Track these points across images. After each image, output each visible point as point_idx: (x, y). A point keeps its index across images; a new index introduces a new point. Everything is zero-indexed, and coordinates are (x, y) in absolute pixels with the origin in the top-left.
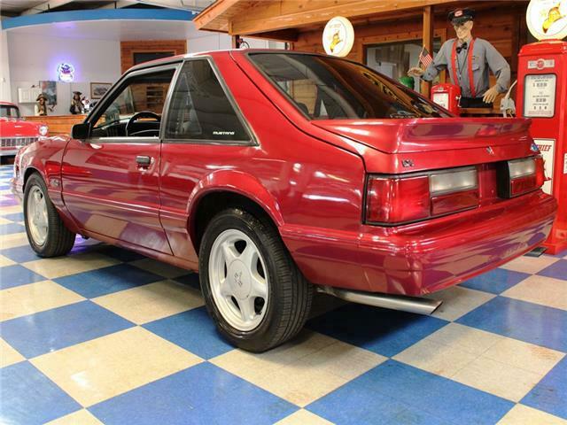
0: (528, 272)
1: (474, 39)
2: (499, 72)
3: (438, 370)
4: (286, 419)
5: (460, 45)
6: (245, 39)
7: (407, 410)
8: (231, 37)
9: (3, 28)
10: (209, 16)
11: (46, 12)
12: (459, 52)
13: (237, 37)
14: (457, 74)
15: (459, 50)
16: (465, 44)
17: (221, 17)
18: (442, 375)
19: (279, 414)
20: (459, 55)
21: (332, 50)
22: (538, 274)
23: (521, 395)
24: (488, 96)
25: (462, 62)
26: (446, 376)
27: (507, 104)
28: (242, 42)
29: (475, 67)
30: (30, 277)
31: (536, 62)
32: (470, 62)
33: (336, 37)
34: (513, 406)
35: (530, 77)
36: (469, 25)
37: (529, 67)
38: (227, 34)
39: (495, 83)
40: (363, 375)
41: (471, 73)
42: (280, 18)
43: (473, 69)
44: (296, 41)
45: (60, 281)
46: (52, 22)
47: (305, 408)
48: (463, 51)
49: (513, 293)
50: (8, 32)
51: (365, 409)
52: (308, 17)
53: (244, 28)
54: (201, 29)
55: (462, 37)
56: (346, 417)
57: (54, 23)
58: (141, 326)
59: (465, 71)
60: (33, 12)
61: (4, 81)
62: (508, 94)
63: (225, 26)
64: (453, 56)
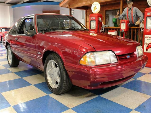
0: (146, 73)
1: (133, 7)
2: (140, 16)
3: (112, 100)
4: (65, 111)
5: (129, 9)
6: (73, 9)
7: (100, 110)
8: (69, 9)
9: (12, 8)
10: (63, 3)
11: (23, 3)
12: (129, 11)
13: (71, 9)
14: (128, 17)
15: (129, 10)
16: (131, 9)
17: (66, 3)
18: (113, 101)
19: (63, 110)
20: (129, 12)
21: (94, 11)
22: (149, 73)
23: (135, 107)
24: (137, 23)
25: (130, 14)
26: (114, 102)
27: (142, 25)
28: (72, 10)
29: (133, 15)
30: (9, 72)
31: (150, 13)
32: (132, 14)
33: (95, 7)
34: (132, 111)
35: (148, 17)
36: (132, 3)
37: (148, 14)
38: (68, 8)
39: (139, 20)
40: (90, 100)
41: (133, 17)
42: (82, 3)
43: (133, 16)
44: (87, 9)
45: (15, 73)
46: (24, 6)
47: (71, 109)
48: (130, 11)
49: (140, 79)
50: (13, 9)
51: (88, 110)
52: (89, 3)
53: (72, 6)
54: (61, 7)
55: (130, 7)
56: (82, 112)
57: (25, 6)
58: (33, 85)
59: (130, 16)
60: (20, 3)
61: (12, 21)
62: (142, 22)
63: (68, 6)
64: (127, 12)
